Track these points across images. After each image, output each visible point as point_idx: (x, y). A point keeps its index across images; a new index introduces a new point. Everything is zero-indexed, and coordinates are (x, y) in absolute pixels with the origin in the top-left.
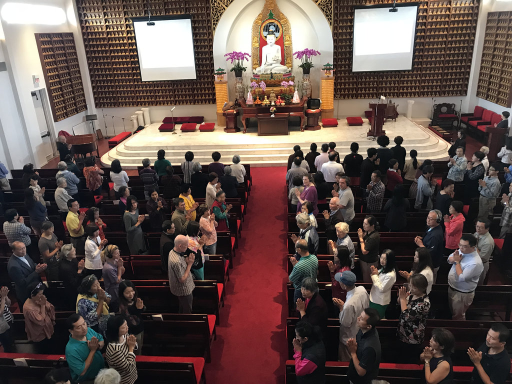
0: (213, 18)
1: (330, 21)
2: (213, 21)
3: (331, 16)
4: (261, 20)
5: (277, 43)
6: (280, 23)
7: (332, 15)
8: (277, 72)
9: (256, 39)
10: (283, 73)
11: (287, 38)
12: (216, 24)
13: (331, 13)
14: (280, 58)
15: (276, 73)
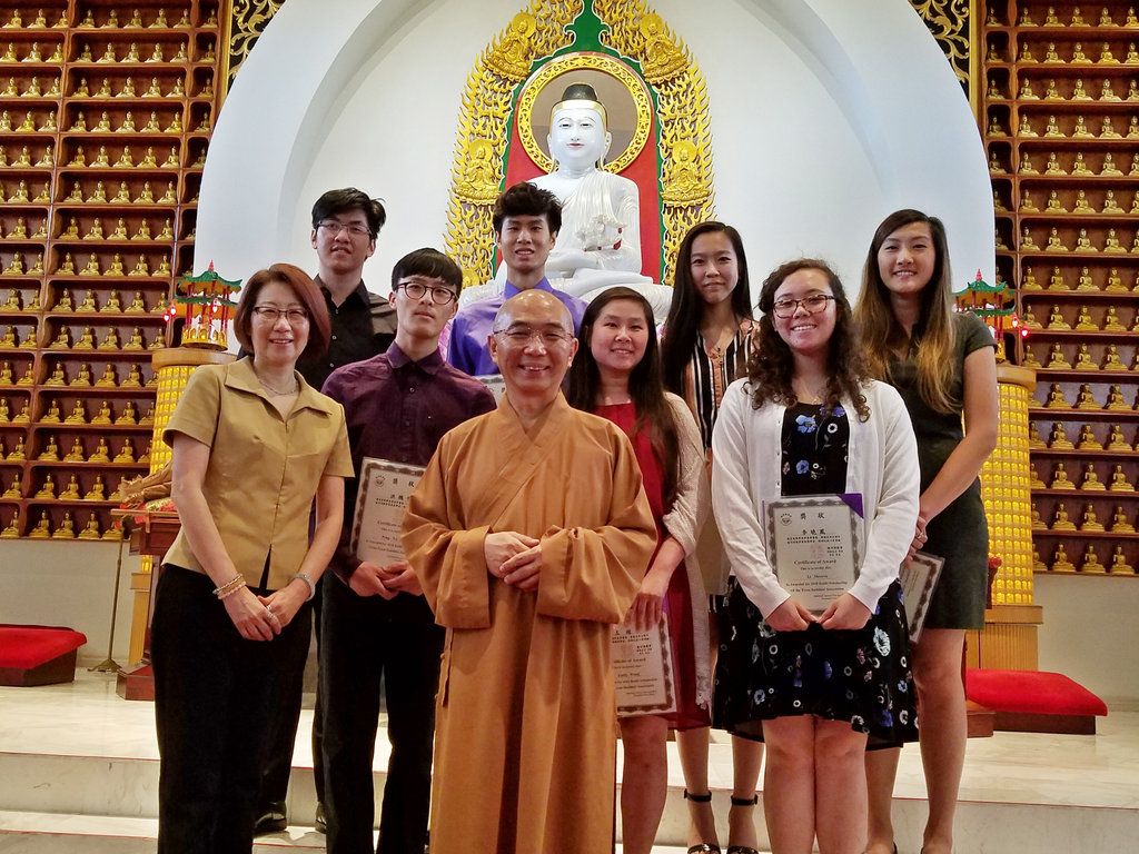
0: (236, 30)
1: (963, 72)
2: (230, 41)
3: (962, 49)
6: (641, 75)
7: (971, 44)
9: (488, 156)
13: (965, 32)
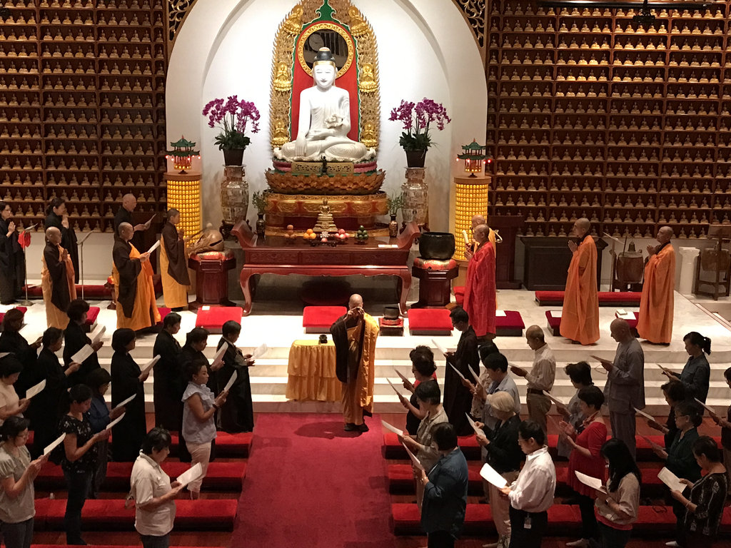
0: (171, 9)
1: (480, 35)
2: (169, 15)
4: (300, 22)
5: (339, 82)
6: (349, 32)
8: (337, 157)
9: (286, 70)
10: (356, 160)
11: (365, 70)
12: (178, 23)
14: (347, 123)
15: (334, 161)
